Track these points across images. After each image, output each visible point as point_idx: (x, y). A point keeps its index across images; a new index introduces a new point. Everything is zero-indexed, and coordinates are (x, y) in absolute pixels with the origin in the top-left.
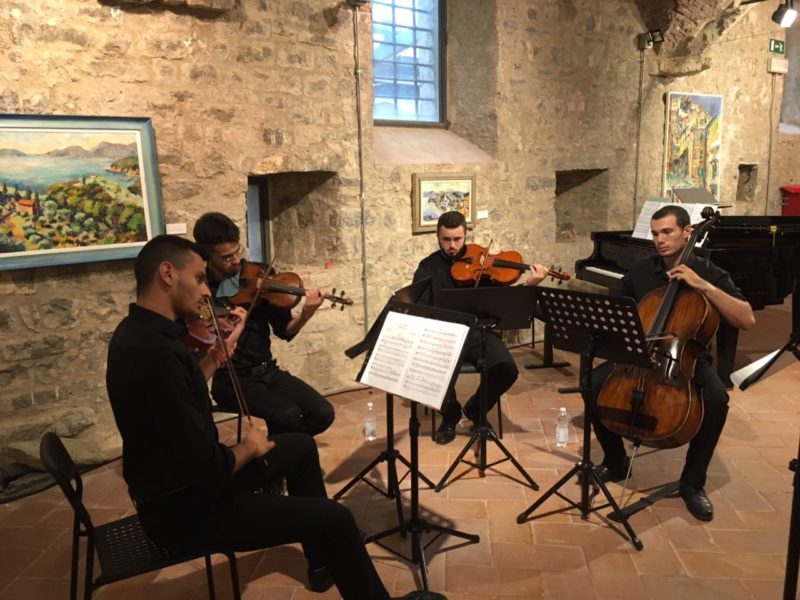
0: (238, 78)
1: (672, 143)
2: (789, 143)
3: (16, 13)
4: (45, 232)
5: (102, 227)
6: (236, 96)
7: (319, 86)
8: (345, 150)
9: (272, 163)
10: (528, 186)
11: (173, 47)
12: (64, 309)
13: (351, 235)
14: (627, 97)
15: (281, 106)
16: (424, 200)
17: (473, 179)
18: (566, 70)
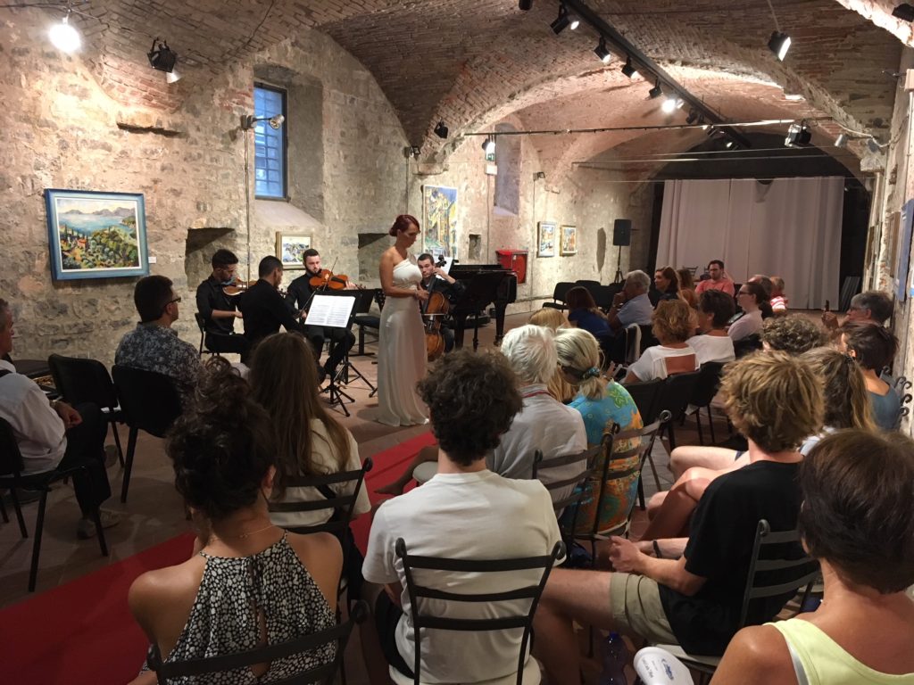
0: (185, 171)
1: (427, 219)
2: (500, 221)
3: (80, 133)
4: (91, 258)
5: (117, 257)
6: (183, 182)
7: (226, 176)
8: (240, 215)
9: (201, 223)
10: (342, 243)
11: (153, 153)
12: (94, 305)
13: (242, 269)
14: (400, 187)
15: (206, 188)
16: (284, 249)
17: (311, 236)
18: (364, 169)
